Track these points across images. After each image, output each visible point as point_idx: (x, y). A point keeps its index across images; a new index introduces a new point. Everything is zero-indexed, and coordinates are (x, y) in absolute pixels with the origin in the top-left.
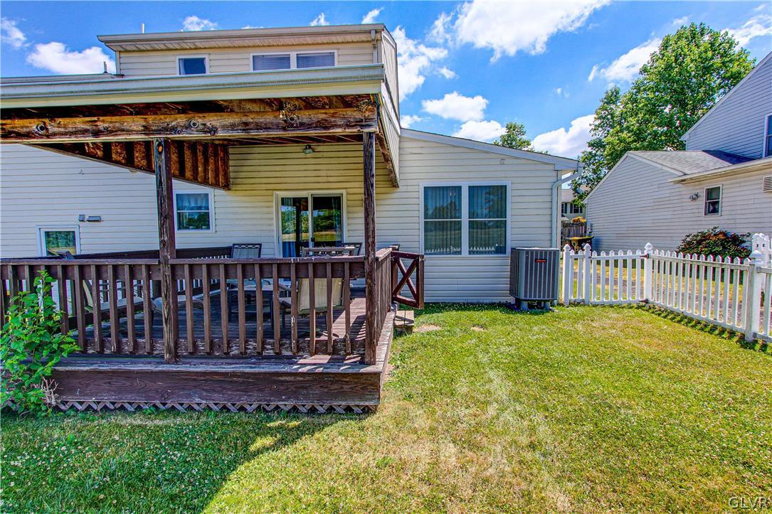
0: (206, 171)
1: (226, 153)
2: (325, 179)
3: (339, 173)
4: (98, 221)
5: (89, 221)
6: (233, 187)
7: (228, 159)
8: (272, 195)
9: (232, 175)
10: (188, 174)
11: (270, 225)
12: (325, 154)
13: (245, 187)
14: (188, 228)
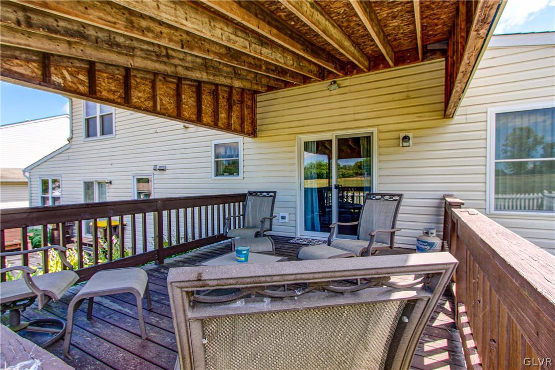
0: (229, 117)
1: (254, 101)
2: (352, 117)
3: (368, 108)
4: (163, 170)
5: (159, 170)
6: (259, 134)
7: (256, 107)
8: (295, 140)
9: (259, 122)
10: (206, 118)
11: (292, 171)
12: (353, 89)
13: (269, 133)
14: (223, 175)
